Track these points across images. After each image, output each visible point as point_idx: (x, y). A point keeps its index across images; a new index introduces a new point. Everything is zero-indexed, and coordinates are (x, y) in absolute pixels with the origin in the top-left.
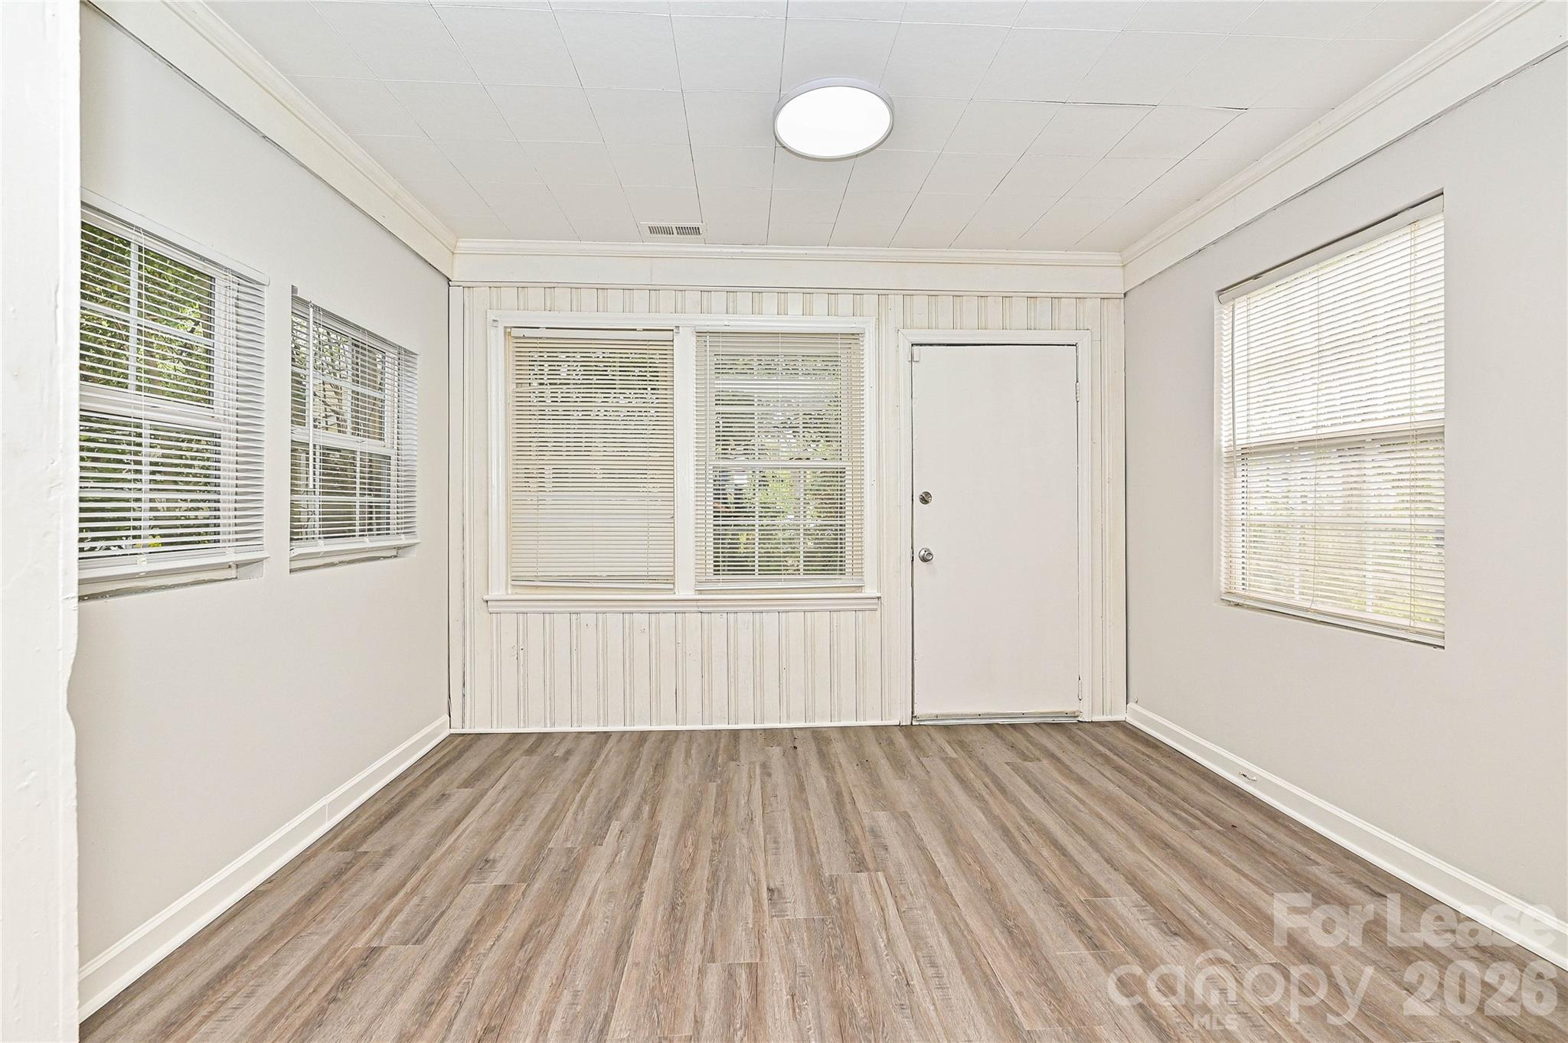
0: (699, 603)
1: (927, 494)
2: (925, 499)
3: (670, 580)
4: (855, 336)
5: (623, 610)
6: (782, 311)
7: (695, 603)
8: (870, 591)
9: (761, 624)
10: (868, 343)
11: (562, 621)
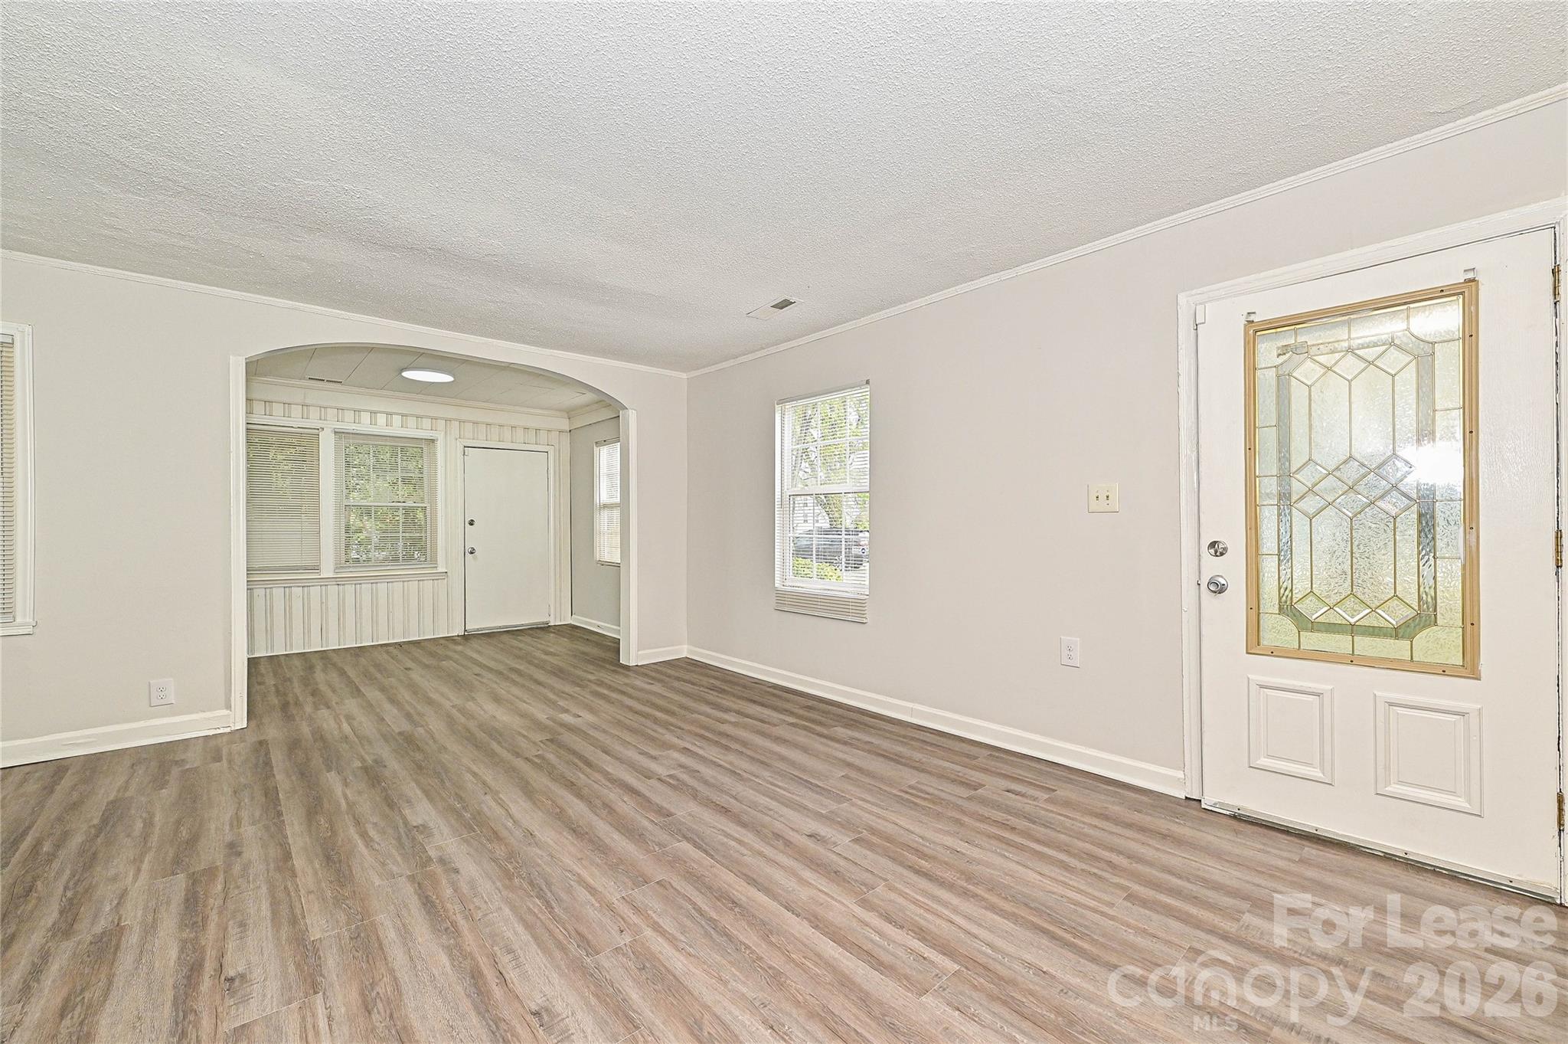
0: (338, 580)
1: (472, 520)
2: (471, 523)
3: (316, 568)
4: (433, 441)
5: (303, 585)
6: (373, 423)
7: (333, 580)
8: (441, 569)
9: (377, 589)
10: (440, 445)
11: (278, 592)
